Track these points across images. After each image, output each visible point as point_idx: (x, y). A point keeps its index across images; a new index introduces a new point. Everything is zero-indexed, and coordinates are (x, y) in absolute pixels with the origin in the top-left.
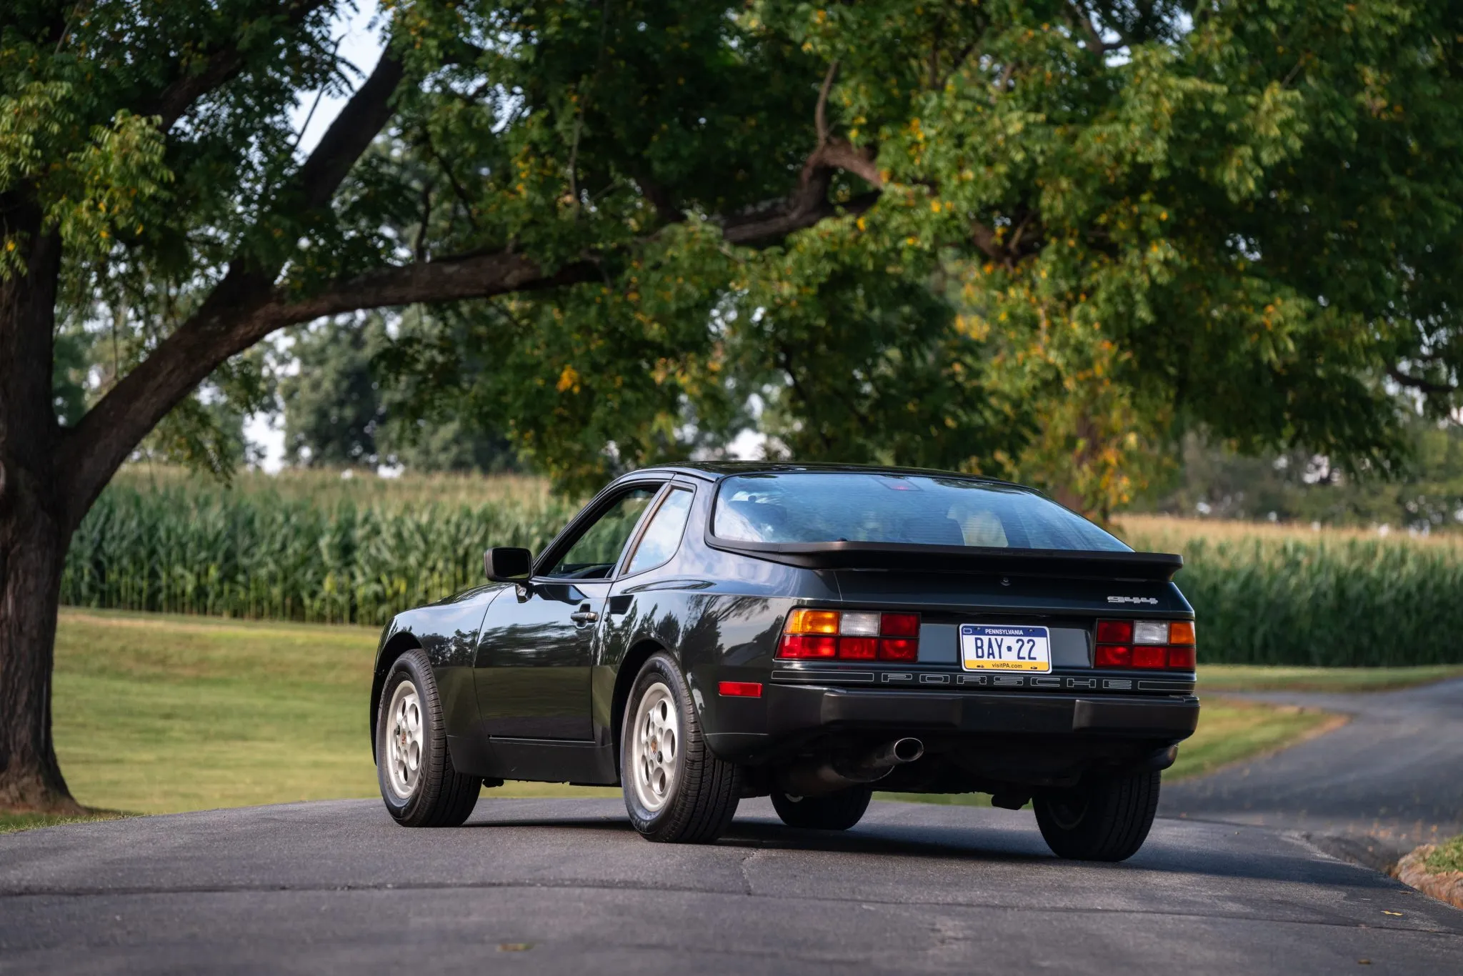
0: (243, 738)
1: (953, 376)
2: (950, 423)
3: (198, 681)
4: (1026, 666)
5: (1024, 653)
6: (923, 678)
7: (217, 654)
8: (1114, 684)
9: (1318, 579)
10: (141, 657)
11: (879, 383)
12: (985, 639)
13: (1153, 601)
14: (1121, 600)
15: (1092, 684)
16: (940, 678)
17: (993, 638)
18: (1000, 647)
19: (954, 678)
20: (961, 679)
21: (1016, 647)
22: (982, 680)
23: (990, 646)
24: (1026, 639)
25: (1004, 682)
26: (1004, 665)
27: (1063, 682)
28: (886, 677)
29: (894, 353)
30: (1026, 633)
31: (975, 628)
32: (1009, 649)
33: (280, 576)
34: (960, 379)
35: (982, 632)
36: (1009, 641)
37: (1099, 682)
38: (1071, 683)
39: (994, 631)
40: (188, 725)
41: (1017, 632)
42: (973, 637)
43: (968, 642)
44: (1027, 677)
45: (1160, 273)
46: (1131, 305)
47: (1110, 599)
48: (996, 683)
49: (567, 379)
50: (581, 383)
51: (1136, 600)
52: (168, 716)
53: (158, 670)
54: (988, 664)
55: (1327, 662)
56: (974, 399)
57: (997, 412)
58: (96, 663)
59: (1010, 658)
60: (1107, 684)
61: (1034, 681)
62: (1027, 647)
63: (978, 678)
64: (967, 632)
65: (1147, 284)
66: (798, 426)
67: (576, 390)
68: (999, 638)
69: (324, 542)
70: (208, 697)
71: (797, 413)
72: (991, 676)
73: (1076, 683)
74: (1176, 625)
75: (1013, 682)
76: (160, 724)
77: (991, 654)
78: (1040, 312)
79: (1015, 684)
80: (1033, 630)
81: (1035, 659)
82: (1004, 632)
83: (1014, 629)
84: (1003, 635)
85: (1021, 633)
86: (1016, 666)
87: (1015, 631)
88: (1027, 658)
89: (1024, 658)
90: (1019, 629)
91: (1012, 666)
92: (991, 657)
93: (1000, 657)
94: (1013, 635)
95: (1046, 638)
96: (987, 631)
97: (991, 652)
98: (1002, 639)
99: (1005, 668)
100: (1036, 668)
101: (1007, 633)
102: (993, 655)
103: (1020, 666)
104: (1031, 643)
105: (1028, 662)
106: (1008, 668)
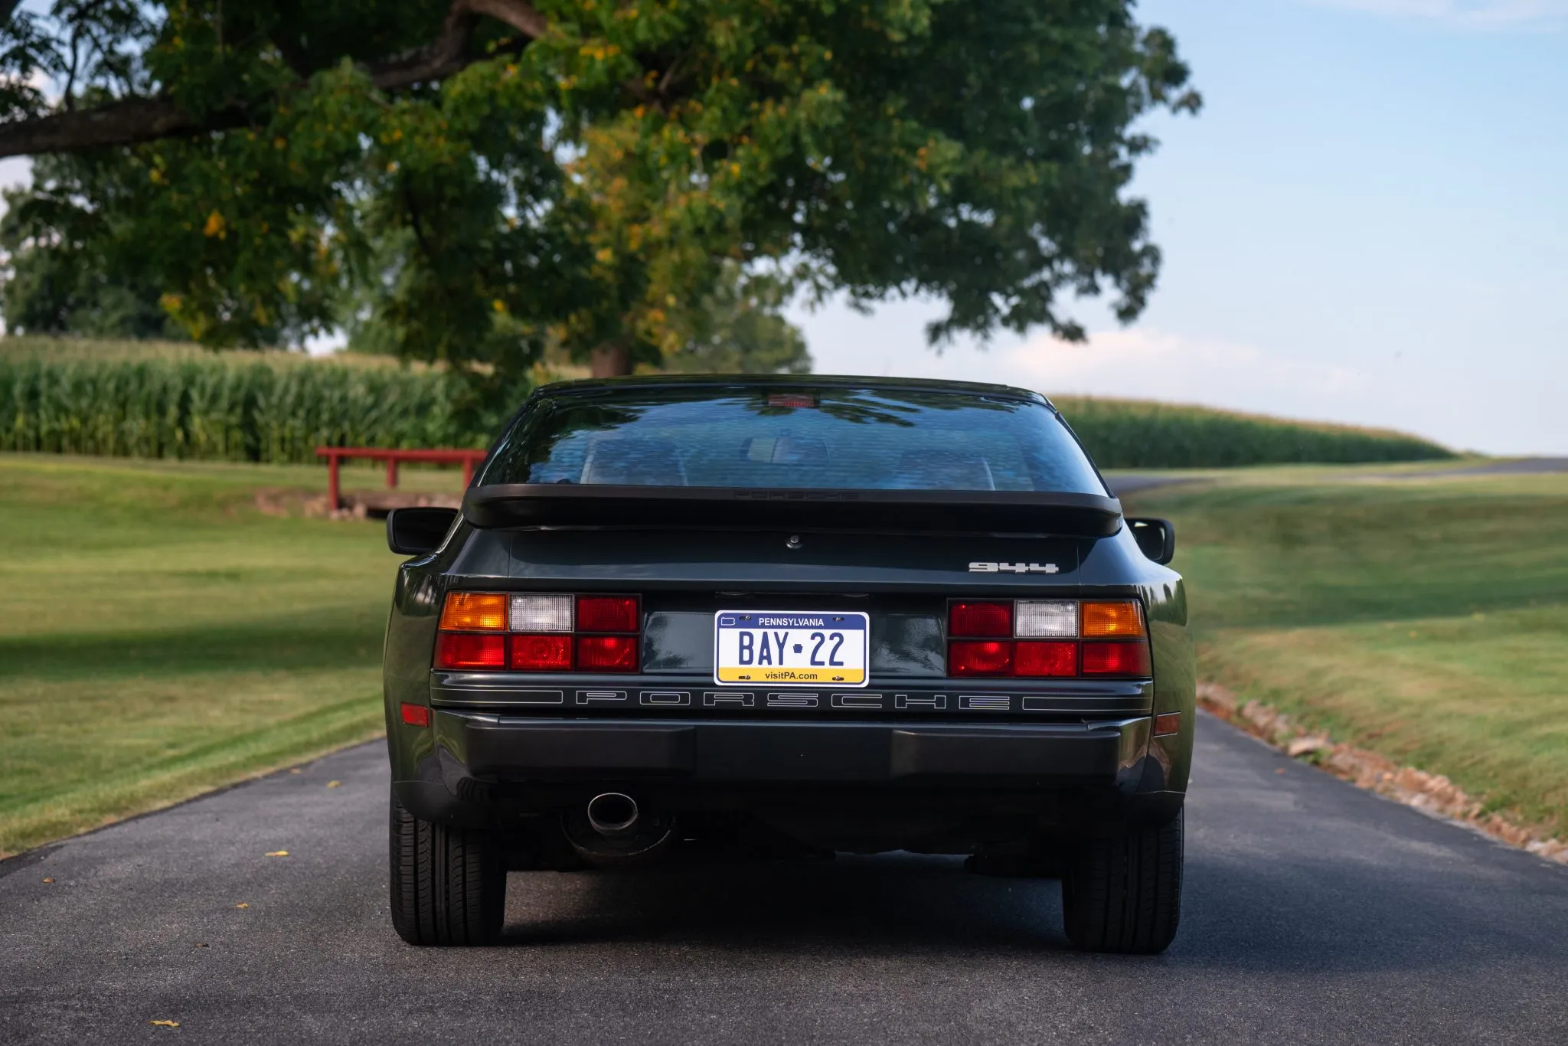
4: (825, 676)
5: (823, 655)
6: (646, 698)
8: (977, 703)
12: (758, 633)
13: (1051, 568)
14: (992, 567)
15: (940, 702)
16: (674, 698)
17: (771, 632)
18: (781, 646)
19: (697, 696)
20: (710, 699)
21: (809, 646)
22: (747, 699)
23: (765, 643)
24: (827, 633)
25: (783, 702)
26: (786, 674)
27: (888, 699)
28: (583, 697)
30: (830, 623)
31: (742, 617)
32: (798, 649)
35: (753, 623)
36: (798, 636)
37: (952, 699)
38: (901, 701)
39: (773, 622)
41: (813, 622)
42: (738, 631)
43: (728, 641)
44: (824, 693)
47: (974, 566)
48: (771, 704)
49: (214, 224)
50: (227, 227)
51: (1020, 568)
54: (759, 674)
59: (797, 664)
60: (966, 702)
61: (837, 700)
62: (829, 645)
63: (739, 697)
64: (726, 623)
67: (222, 235)
68: (781, 633)
72: (761, 693)
73: (910, 702)
74: (1091, 608)
75: (801, 702)
77: (765, 657)
79: (804, 704)
80: (843, 618)
81: (841, 664)
82: (791, 622)
83: (809, 617)
84: (788, 627)
85: (821, 623)
86: (807, 677)
87: (811, 620)
88: (827, 662)
89: (822, 663)
90: (818, 617)
91: (801, 677)
92: (765, 662)
93: (781, 662)
94: (806, 627)
95: (863, 631)
96: (761, 621)
97: (765, 654)
98: (787, 634)
99: (788, 679)
100: (842, 679)
101: (795, 624)
102: (769, 658)
103: (815, 676)
104: (837, 639)
105: (828, 670)
106: (792, 680)
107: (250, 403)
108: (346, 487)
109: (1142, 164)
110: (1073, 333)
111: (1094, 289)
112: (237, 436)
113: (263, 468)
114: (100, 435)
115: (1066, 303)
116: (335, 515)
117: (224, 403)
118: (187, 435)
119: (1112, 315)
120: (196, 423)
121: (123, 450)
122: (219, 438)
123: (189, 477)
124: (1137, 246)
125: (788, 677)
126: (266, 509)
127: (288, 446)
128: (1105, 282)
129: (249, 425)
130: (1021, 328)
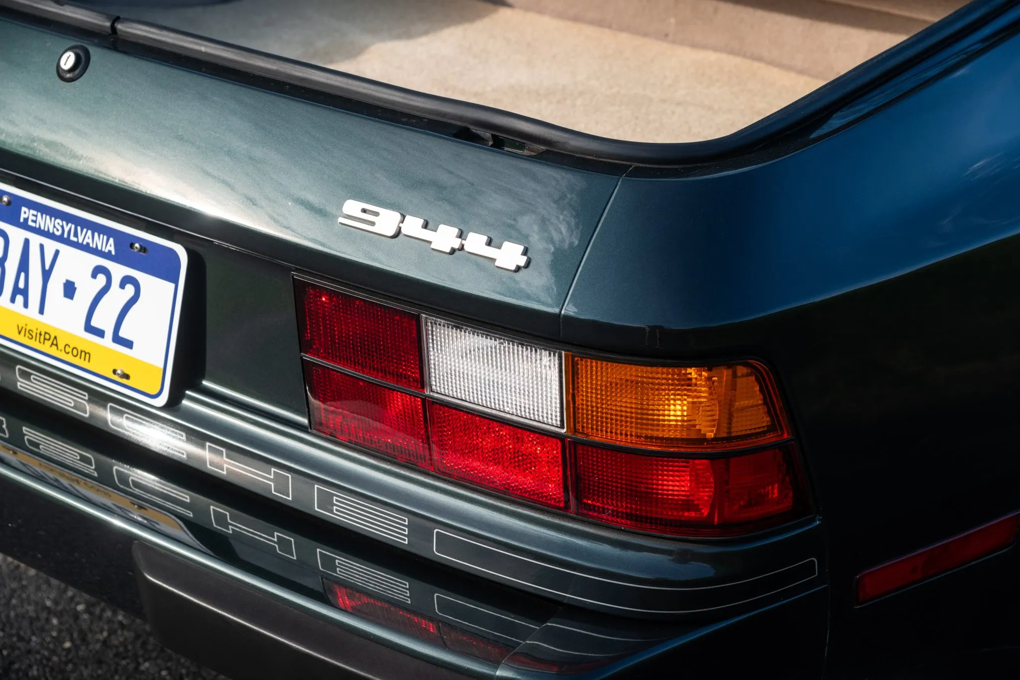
4: (102, 361)
5: (104, 318)
12: (16, 237)
15: (281, 483)
17: (36, 240)
18: (46, 275)
21: (88, 288)
23: (24, 263)
24: (118, 271)
25: (38, 388)
26: (46, 337)
30: (124, 252)
32: (70, 290)
35: (13, 214)
36: (74, 263)
39: (46, 223)
41: (99, 241)
54: (8, 322)
59: (64, 321)
62: (118, 297)
68: (51, 246)
77: (21, 290)
80: (146, 247)
81: (128, 344)
82: (66, 229)
83: (97, 228)
84: (60, 239)
85: (111, 247)
86: (75, 352)
87: (96, 234)
88: (109, 334)
89: (100, 333)
90: (108, 232)
91: (68, 349)
92: (20, 298)
93: (41, 311)
94: (86, 248)
95: (173, 285)
96: (26, 213)
97: (21, 285)
98: (57, 253)
99: (46, 347)
100: (127, 377)
101: (72, 238)
102: (25, 292)
103: (86, 355)
104: (130, 289)
105: (106, 348)
106: (53, 351)
125: (48, 343)
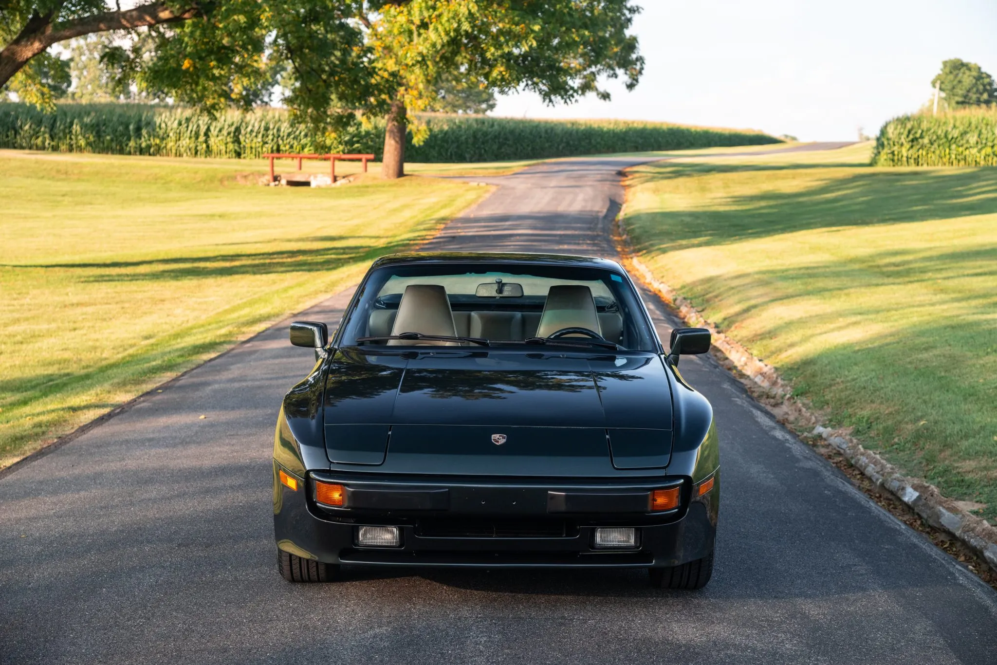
0: (91, 204)
1: (362, 62)
2: (363, 82)
3: (79, 180)
7: (86, 170)
9: (467, 132)
10: (58, 171)
11: (331, 65)
29: (338, 53)
33: (115, 139)
34: (366, 64)
40: (70, 199)
45: (473, 7)
46: (459, 23)
50: (193, 66)
52: (63, 195)
53: (63, 177)
55: (471, 161)
56: (372, 72)
57: (382, 78)
58: (41, 175)
65: (467, 13)
66: (298, 84)
67: (191, 69)
69: (131, 127)
70: (81, 187)
71: (296, 79)
76: (60, 198)
78: (413, 28)
107: (238, 130)
108: (278, 170)
109: (636, 17)
110: (606, 96)
111: (615, 76)
112: (231, 146)
113: (242, 161)
114: (168, 147)
115: (603, 82)
116: (272, 184)
117: (225, 132)
118: (208, 147)
119: (624, 87)
120: (212, 141)
121: (179, 154)
122: (223, 148)
123: (207, 167)
124: (634, 56)
126: (241, 182)
127: (254, 151)
128: (620, 72)
129: (237, 141)
130: (583, 93)
